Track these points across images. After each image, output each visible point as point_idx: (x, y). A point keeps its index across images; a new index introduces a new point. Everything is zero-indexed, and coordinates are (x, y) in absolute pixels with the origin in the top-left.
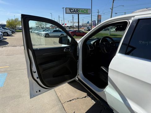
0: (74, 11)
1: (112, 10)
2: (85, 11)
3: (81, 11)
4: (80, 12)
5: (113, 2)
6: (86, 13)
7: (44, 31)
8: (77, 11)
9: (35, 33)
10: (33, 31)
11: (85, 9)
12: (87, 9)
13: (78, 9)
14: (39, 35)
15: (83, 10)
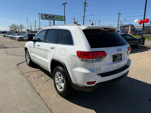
0: (50, 17)
1: (84, 18)
2: (60, 18)
3: (56, 17)
4: (55, 19)
5: (85, 12)
6: (61, 20)
7: (18, 35)
8: (52, 17)
9: (8, 37)
10: (6, 36)
11: (60, 16)
12: (62, 16)
13: (54, 16)
14: (13, 39)
15: (58, 17)
